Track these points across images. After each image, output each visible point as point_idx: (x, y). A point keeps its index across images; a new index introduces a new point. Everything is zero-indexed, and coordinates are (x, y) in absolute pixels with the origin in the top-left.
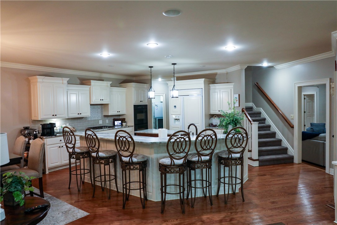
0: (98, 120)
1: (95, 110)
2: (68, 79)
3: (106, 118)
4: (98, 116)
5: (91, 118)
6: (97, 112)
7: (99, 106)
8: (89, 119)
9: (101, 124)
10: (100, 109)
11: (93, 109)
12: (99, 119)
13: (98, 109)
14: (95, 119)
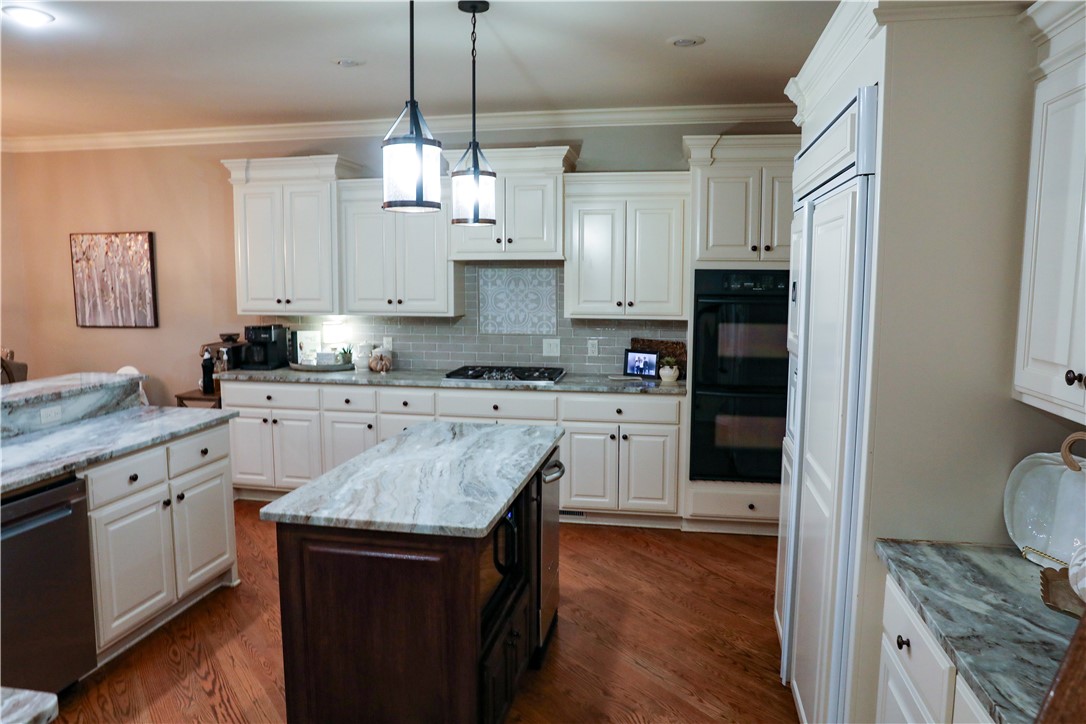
0: (538, 340)
1: (522, 286)
2: (334, 158)
3: (585, 332)
4: (540, 319)
5: (500, 324)
6: (537, 301)
7: (544, 272)
8: (490, 329)
9: (550, 359)
10: (549, 284)
11: (512, 286)
12: (545, 330)
13: (540, 284)
14: (517, 330)
